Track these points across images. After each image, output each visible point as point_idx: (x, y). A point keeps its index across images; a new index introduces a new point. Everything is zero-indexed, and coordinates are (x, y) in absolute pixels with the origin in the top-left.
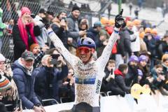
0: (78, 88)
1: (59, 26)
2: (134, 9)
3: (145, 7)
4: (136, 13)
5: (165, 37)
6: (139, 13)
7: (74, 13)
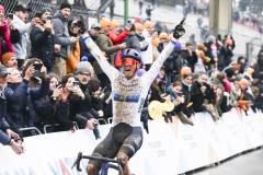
0: (117, 107)
1: (43, 30)
2: (145, 8)
3: (160, 4)
4: (149, 12)
5: (187, 45)
6: (152, 12)
7: (63, 11)
